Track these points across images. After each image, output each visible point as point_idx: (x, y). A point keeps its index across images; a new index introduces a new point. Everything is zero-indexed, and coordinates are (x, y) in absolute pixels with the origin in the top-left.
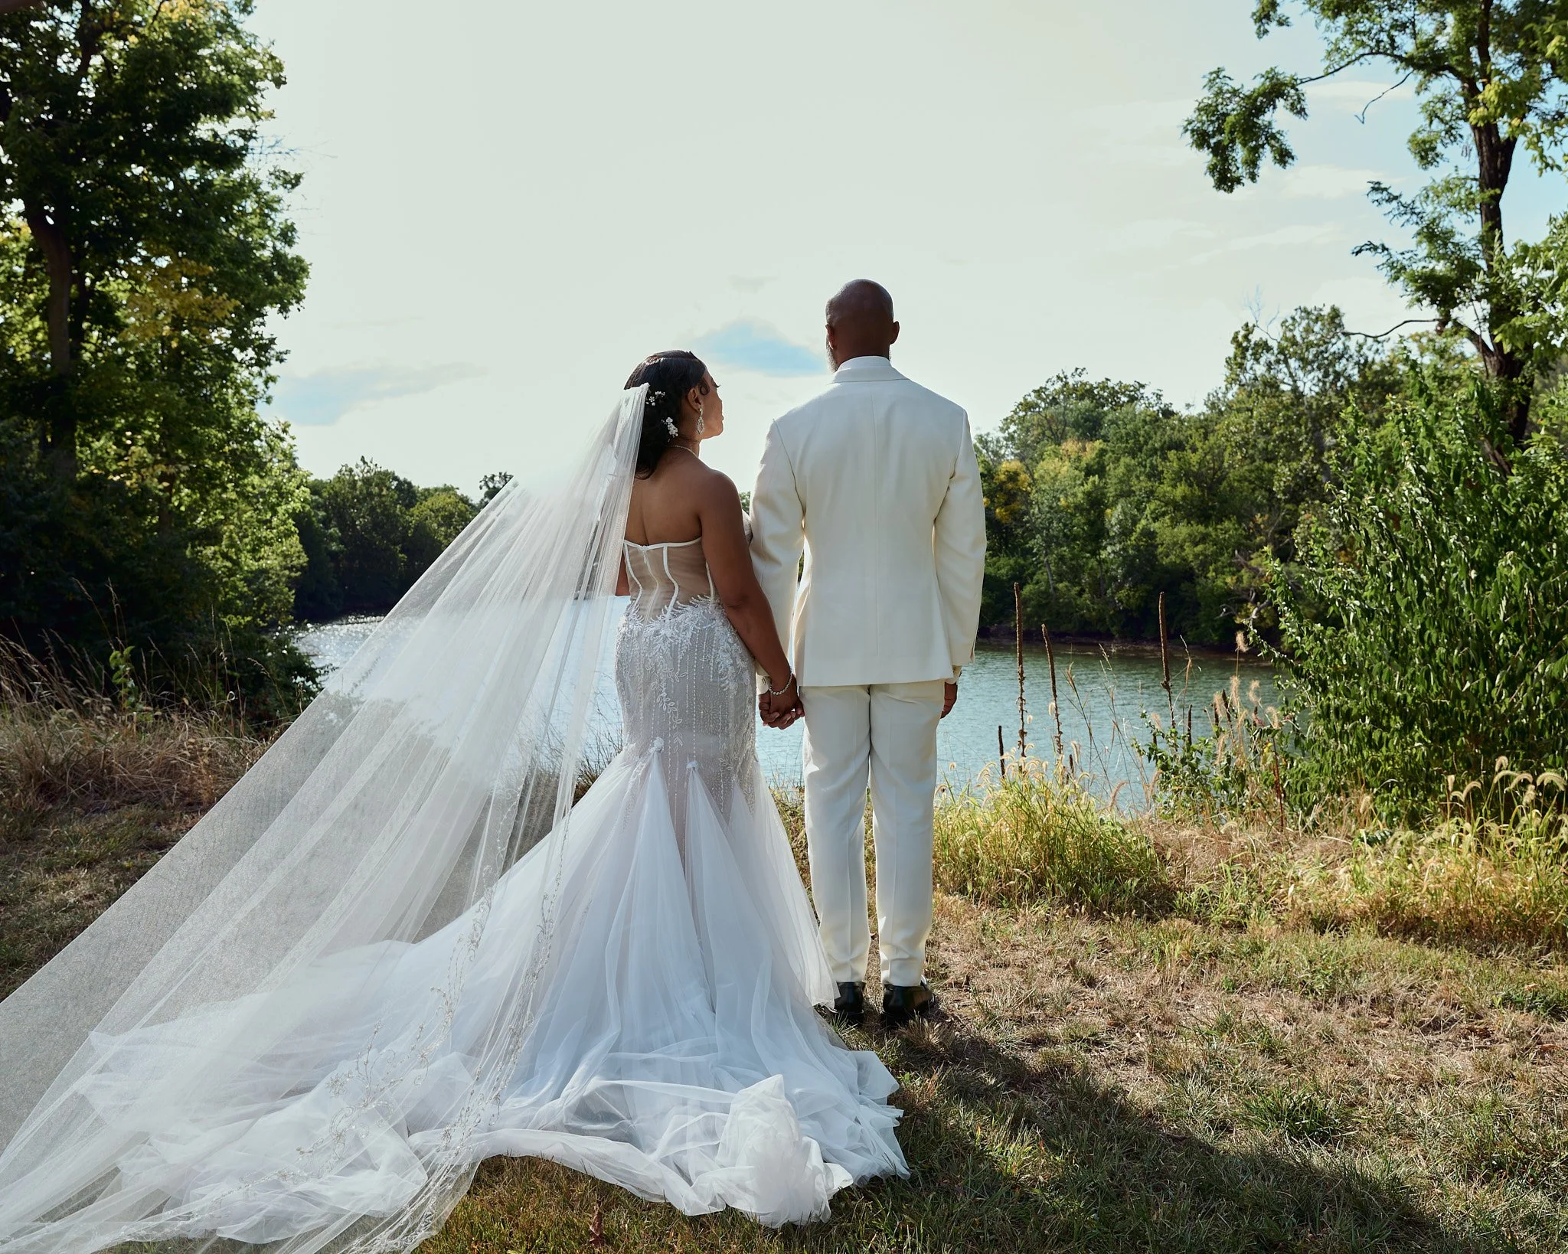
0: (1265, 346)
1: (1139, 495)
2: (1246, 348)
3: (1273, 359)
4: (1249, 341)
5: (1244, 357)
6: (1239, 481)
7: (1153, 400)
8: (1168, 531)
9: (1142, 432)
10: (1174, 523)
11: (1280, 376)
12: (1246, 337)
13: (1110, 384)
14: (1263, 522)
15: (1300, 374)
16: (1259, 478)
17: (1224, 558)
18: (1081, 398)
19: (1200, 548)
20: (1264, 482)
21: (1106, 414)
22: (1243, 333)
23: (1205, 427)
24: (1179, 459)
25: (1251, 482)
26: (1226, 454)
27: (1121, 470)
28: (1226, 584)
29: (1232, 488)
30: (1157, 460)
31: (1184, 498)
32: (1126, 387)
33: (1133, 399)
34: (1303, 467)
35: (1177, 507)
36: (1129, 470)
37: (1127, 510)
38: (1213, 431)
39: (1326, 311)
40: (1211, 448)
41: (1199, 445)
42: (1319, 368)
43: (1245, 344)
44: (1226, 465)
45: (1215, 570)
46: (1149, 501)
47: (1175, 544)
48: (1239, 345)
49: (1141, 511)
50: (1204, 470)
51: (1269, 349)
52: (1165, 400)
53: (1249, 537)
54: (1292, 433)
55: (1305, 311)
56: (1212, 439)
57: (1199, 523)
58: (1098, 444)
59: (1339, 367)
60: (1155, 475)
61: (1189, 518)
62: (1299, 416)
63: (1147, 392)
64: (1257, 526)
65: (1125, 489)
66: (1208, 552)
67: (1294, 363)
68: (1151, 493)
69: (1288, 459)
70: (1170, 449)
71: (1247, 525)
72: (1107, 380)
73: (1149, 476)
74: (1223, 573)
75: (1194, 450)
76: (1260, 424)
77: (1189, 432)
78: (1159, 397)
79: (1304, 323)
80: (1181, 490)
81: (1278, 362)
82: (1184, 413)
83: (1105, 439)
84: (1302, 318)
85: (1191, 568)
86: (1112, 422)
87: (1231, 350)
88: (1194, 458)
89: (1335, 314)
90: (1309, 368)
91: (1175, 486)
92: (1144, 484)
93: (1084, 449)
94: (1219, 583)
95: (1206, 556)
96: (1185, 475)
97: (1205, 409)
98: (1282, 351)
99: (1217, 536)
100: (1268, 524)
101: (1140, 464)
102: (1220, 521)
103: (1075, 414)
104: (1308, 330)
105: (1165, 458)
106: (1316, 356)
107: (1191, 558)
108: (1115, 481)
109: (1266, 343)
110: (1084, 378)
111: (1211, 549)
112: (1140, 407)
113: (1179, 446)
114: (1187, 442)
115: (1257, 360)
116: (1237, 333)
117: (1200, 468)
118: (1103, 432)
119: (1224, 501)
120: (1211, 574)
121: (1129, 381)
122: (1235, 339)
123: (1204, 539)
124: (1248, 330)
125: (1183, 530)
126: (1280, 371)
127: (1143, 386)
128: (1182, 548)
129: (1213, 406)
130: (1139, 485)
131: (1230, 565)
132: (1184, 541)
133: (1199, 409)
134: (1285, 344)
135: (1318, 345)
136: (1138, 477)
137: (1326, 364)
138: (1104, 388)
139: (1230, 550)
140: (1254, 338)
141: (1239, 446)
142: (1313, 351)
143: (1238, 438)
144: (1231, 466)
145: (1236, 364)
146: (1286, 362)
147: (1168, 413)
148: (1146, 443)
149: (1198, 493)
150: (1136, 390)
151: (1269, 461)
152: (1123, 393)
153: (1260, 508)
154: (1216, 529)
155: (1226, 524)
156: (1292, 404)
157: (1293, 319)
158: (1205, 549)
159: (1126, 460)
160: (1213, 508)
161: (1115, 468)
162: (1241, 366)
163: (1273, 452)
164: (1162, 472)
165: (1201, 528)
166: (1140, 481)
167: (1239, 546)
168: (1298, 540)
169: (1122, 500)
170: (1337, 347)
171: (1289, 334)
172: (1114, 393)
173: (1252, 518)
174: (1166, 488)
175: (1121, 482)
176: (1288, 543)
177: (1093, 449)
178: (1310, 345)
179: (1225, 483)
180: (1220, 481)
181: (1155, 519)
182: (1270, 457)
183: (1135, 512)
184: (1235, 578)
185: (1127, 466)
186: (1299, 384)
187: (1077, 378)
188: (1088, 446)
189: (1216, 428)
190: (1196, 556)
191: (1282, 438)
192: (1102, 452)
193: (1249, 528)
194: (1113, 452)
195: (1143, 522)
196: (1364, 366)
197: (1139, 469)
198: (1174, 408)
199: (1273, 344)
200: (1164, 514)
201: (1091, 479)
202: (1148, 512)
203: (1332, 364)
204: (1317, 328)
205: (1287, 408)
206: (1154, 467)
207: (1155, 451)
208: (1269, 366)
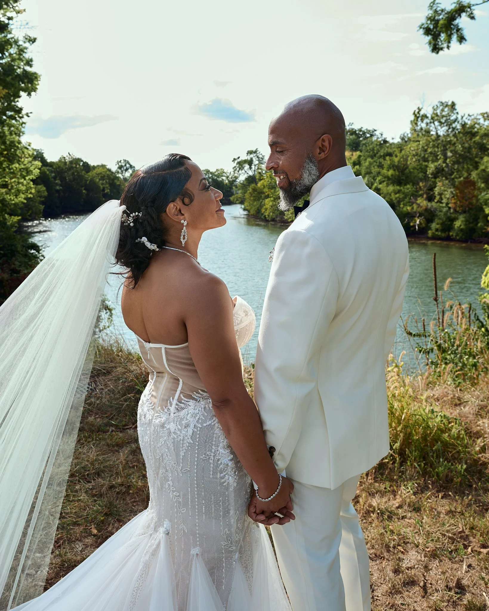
0: (425, 116)
1: (374, 173)
2: (418, 117)
3: (429, 121)
4: (419, 114)
5: (417, 120)
6: (413, 169)
7: (380, 136)
8: (385, 188)
9: (375, 149)
10: (388, 185)
11: (431, 128)
12: (418, 113)
13: (363, 129)
14: (423, 186)
15: (439, 128)
16: (421, 168)
17: (407, 200)
18: (351, 134)
19: (397, 195)
20: (424, 170)
21: (361, 141)
22: (417, 111)
23: (400, 147)
24: (390, 160)
25: (418, 170)
26: (409, 159)
27: (367, 164)
28: (407, 210)
29: (410, 172)
30: (382, 160)
31: (392, 175)
32: (369, 131)
33: (372, 136)
34: (439, 165)
35: (389, 178)
36: (370, 164)
37: (369, 180)
38: (404, 149)
39: (450, 103)
40: (403, 156)
41: (398, 154)
42: (447, 125)
43: (418, 115)
44: (409, 163)
45: (404, 204)
46: (378, 176)
47: (388, 193)
48: (416, 116)
49: (375, 180)
50: (400, 165)
51: (427, 117)
52: (384, 136)
53: (417, 191)
54: (435, 151)
55: (441, 102)
56: (403, 152)
57: (398, 185)
58: (358, 153)
59: (454, 125)
60: (381, 166)
61: (393, 183)
62: (438, 144)
63: (377, 133)
64: (420, 187)
65: (369, 170)
66: (401, 197)
67: (436, 123)
68: (379, 173)
69: (433, 161)
70: (387, 155)
71: (416, 187)
72: (362, 128)
73: (379, 166)
74: (406, 205)
75: (396, 156)
76: (423, 147)
77: (394, 150)
78: (382, 135)
79: (441, 108)
80: (391, 172)
81: (431, 123)
82: (391, 141)
83: (361, 151)
84: (440, 105)
85: (394, 203)
86: (364, 144)
87: (412, 118)
88: (396, 160)
89: (453, 105)
90: (442, 125)
91: (388, 171)
92: (376, 170)
93: (352, 155)
94: (405, 209)
95: (400, 199)
96: (392, 166)
97: (399, 140)
98: (432, 118)
99: (404, 191)
100: (425, 186)
101: (375, 161)
102: (405, 185)
103: (350, 141)
104: (443, 110)
105: (385, 159)
106: (446, 121)
107: (394, 199)
108: (364, 168)
109: (426, 115)
110: (353, 127)
111: (402, 196)
112: (374, 138)
113: (390, 155)
114: (394, 153)
115: (422, 122)
116: (415, 111)
117: (398, 164)
118: (360, 148)
119: (407, 177)
120: (402, 206)
121: (370, 128)
122: (414, 113)
123: (399, 191)
124: (420, 110)
125: (391, 188)
126: (431, 126)
127: (375, 130)
128: (390, 195)
129: (403, 139)
130: (375, 170)
131: (409, 202)
132: (391, 192)
133: (397, 140)
134: (433, 116)
135: (446, 117)
136: (374, 167)
137: (449, 124)
138: (360, 130)
139: (409, 196)
140: (422, 113)
141: (414, 155)
142: (445, 118)
143: (414, 152)
144: (411, 163)
145: (414, 123)
146: (433, 122)
147: (385, 142)
148: (377, 153)
149: (397, 173)
150: (373, 132)
151: (425, 161)
152: (368, 133)
153: (421, 180)
154: (404, 188)
155: (408, 186)
156: (436, 140)
157: (437, 106)
158: (400, 196)
159: (369, 160)
160: (403, 180)
161: (365, 163)
162: (416, 124)
163: (427, 158)
164: (383, 165)
165: (398, 188)
166: (374, 168)
167: (413, 195)
168: (436, 193)
169: (367, 176)
170: (453, 118)
171: (435, 112)
172: (364, 133)
173: (418, 184)
174: (384, 171)
175: (367, 168)
176: (432, 195)
177: (356, 155)
178: (443, 116)
179: (407, 170)
180: (405, 169)
181: (380, 183)
182: (426, 160)
183: (372, 180)
184: (411, 207)
185: (370, 162)
186: (439, 132)
187: (350, 127)
188: (354, 154)
189: (405, 148)
190: (396, 198)
191: (431, 153)
192: (360, 156)
193: (417, 188)
194: (364, 156)
195: (376, 184)
196: (464, 125)
197: (375, 163)
198: (388, 140)
199: (429, 116)
200: (384, 181)
201: (356, 167)
202: (377, 180)
203: (451, 124)
204: (446, 109)
205: (433, 141)
206: (380, 163)
207: (381, 157)
208: (427, 124)
